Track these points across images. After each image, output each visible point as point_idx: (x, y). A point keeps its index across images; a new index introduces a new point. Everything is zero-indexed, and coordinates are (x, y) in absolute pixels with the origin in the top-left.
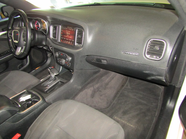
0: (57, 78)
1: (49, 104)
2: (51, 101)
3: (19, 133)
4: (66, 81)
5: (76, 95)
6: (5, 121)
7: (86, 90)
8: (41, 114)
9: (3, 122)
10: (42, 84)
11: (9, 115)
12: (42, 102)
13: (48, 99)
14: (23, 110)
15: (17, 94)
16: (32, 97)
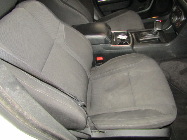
0: (158, 33)
1: (134, 52)
2: (137, 50)
3: (103, 58)
4: (164, 41)
5: (165, 60)
6: (99, 44)
7: (179, 62)
8: (124, 55)
9: (98, 44)
10: (141, 33)
11: (104, 42)
12: (130, 46)
13: (136, 47)
14: (114, 45)
15: (121, 30)
16: (127, 38)
